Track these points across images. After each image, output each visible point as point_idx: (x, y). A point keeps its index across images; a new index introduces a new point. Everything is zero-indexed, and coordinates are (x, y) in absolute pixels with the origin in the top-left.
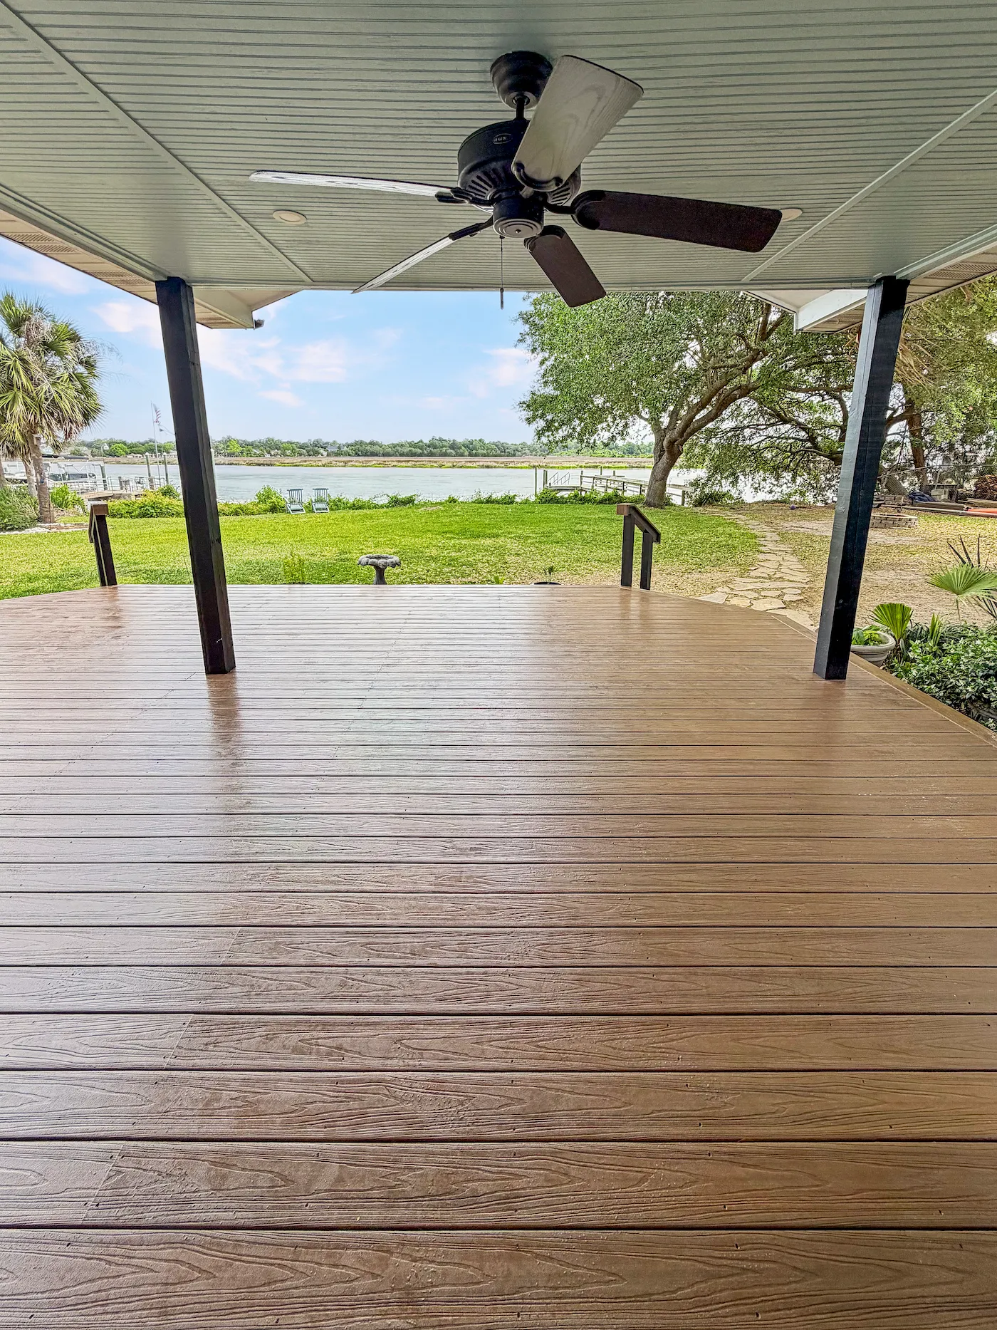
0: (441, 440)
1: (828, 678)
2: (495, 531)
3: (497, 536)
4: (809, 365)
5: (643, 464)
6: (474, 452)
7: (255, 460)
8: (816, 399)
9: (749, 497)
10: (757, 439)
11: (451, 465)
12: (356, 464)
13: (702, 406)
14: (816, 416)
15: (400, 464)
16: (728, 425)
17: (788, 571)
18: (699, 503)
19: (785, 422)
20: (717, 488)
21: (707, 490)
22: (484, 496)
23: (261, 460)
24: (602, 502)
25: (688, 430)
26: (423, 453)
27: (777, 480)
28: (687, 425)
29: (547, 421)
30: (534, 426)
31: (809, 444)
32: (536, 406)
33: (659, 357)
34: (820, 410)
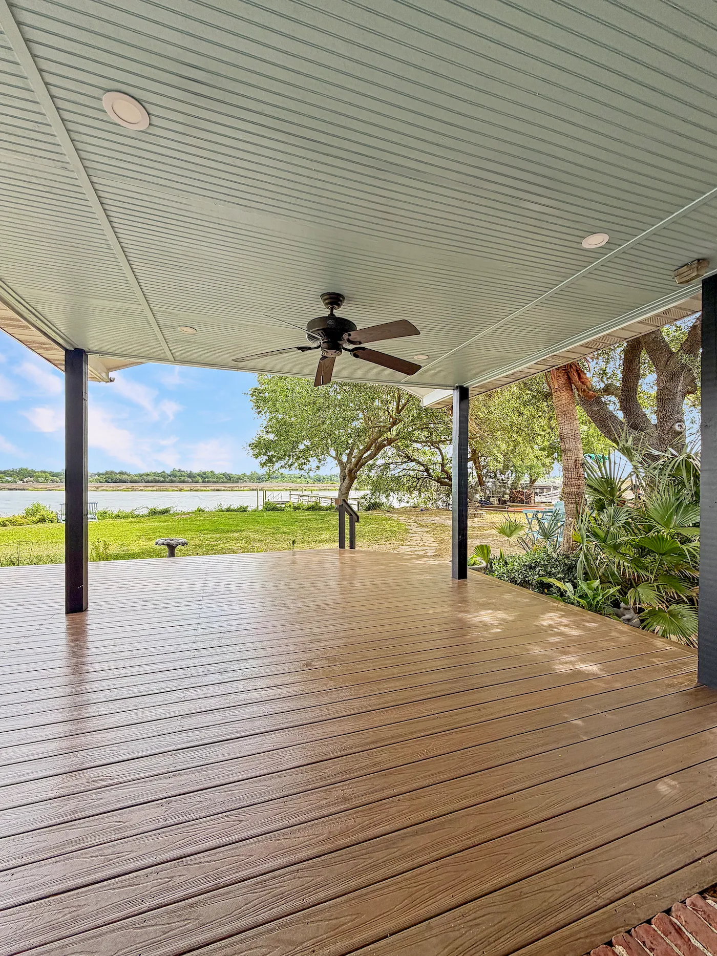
0: (180, 471)
1: (459, 578)
2: (239, 528)
3: (241, 531)
4: (422, 429)
5: (328, 488)
6: (207, 480)
7: (9, 486)
8: (427, 448)
9: (396, 505)
10: (397, 471)
11: (189, 489)
12: (107, 488)
13: (367, 449)
14: (428, 458)
15: (146, 489)
16: (380, 462)
17: (427, 541)
18: (368, 509)
19: (412, 461)
20: (377, 500)
21: (372, 501)
22: (224, 507)
23: (14, 486)
24: (308, 509)
25: (360, 464)
26: (165, 480)
27: (411, 495)
28: (358, 461)
29: (268, 456)
30: (260, 459)
31: (425, 474)
32: (260, 447)
33: (344, 419)
34: (430, 454)
